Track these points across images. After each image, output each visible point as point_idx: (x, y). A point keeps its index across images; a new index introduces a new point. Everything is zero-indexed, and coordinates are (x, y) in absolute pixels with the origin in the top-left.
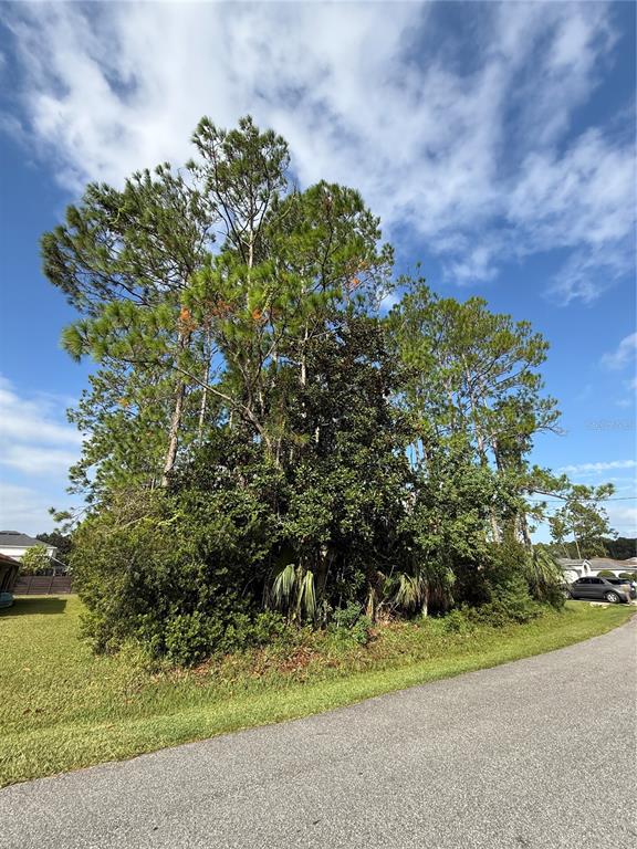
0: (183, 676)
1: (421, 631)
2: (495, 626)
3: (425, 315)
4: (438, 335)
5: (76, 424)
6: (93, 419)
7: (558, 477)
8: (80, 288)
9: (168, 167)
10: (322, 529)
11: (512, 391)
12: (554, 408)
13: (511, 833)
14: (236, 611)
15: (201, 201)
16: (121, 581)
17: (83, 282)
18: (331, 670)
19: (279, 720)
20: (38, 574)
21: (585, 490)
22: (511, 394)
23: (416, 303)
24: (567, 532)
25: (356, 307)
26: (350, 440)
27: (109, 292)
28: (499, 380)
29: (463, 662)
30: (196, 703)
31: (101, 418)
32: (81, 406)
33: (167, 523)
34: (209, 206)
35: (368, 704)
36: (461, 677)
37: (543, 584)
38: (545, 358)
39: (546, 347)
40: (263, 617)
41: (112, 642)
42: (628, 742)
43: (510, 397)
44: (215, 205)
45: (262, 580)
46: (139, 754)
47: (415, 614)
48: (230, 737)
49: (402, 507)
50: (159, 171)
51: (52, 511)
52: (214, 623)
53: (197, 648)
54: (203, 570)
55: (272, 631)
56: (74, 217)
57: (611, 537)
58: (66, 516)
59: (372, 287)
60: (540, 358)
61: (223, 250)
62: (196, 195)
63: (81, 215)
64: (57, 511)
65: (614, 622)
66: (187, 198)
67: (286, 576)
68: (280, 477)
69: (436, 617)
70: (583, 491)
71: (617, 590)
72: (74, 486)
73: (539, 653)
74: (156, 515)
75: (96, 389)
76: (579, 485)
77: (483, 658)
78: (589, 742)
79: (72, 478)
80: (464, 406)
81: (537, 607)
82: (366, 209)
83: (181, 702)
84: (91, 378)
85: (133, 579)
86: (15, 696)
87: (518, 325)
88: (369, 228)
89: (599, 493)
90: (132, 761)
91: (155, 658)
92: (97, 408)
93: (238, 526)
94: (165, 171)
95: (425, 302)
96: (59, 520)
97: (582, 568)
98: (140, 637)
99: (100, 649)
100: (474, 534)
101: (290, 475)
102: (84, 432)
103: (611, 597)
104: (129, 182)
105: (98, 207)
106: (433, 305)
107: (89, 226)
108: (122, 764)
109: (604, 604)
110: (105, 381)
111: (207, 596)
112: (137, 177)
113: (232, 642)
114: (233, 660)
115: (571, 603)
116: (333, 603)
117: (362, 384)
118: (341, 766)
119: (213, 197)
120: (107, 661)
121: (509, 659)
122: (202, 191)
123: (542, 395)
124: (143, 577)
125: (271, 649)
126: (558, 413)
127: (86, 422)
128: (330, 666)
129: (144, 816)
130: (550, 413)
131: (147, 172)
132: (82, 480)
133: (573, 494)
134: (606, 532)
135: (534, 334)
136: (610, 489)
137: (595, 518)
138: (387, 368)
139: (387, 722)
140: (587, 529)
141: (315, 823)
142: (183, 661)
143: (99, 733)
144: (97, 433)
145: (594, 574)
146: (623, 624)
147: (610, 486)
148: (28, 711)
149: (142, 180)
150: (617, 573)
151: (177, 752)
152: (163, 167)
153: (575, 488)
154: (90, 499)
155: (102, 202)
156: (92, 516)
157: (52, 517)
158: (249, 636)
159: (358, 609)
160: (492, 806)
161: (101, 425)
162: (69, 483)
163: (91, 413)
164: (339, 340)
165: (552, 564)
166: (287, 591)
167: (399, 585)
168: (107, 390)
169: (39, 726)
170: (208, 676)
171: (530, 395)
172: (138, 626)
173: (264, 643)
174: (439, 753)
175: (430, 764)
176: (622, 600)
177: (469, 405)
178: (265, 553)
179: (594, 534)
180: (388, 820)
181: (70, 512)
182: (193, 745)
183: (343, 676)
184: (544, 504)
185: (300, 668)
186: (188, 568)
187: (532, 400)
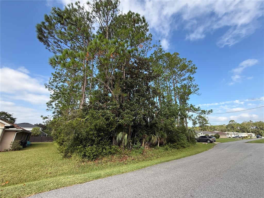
0: (91, 163)
1: (157, 150)
2: (178, 149)
3: (160, 57)
4: (165, 64)
5: (48, 89)
6: (54, 87)
7: (197, 107)
8: (50, 43)
9: (79, 2)
10: (131, 122)
11: (185, 82)
12: (197, 87)
13: (189, 195)
14: (106, 145)
15: (90, 15)
16: (72, 136)
17: (50, 41)
18: (133, 161)
19: (123, 173)
20: (37, 136)
21: (205, 111)
22: (185, 83)
23: (158, 53)
24: (197, 124)
25: (141, 54)
26: (139, 96)
27: (59, 45)
28: (182, 78)
29: (170, 158)
30: (97, 170)
31: (56, 87)
32: (50, 83)
33: (84, 120)
34: (93, 17)
35: (146, 168)
36: (170, 162)
37: (191, 138)
38: (196, 72)
39: (196, 68)
40: (114, 147)
41: (69, 154)
42: (215, 175)
43: (184, 84)
44: (95, 17)
45: (113, 136)
46: (86, 182)
47: (155, 146)
48: (110, 177)
49: (153, 115)
50: (76, 4)
51: (42, 116)
52: (99, 149)
53: (95, 155)
54: (96, 133)
55: (116, 151)
56: (47, 19)
57: (209, 125)
58: (46, 118)
59: (144, 47)
60: (194, 72)
61: (97, 33)
62: (88, 13)
63: (50, 18)
64: (43, 117)
65: (209, 148)
66: (86, 14)
67: (120, 135)
68: (118, 106)
69: (161, 146)
70: (204, 112)
71: (211, 140)
72: (49, 109)
73: (190, 156)
74: (80, 117)
75: (54, 78)
76: (203, 110)
77: (175, 157)
78: (206, 175)
79: (48, 106)
80: (171, 86)
81: (189, 144)
82: (146, 22)
83: (92, 170)
84: (52, 74)
85: (75, 136)
86: (42, 169)
87: (188, 62)
88: (145, 28)
89: (208, 112)
90: (84, 184)
91: (83, 158)
92: (55, 84)
93: (107, 121)
94: (78, 4)
95: (161, 53)
96: (44, 119)
97: (201, 134)
98: (78, 153)
99: (65, 156)
100: (173, 123)
101: (121, 106)
102: (50, 91)
103: (209, 141)
104: (66, 7)
105: (56, 15)
106: (163, 54)
107: (52, 22)
108: (82, 184)
109: (207, 143)
110: (57, 75)
111: (97, 141)
112: (69, 6)
113: (105, 154)
114: (105, 159)
115: (198, 143)
116: (133, 143)
117: (142, 78)
118: (143, 183)
119: (94, 14)
120: (68, 160)
121: (183, 157)
122: (91, 12)
123: (194, 83)
124: (78, 135)
125: (116, 155)
126: (198, 89)
127: (51, 88)
128: (133, 160)
129: (93, 195)
130: (196, 89)
131: (72, 4)
132: (51, 107)
133: (201, 112)
134: (208, 124)
135: (193, 65)
136: (211, 111)
137: (205, 120)
138: (150, 74)
139: (153, 173)
140: (203, 123)
141: (139, 195)
142: (91, 159)
143: (71, 178)
144: (55, 92)
145: (204, 135)
146: (212, 148)
147: (212, 110)
148: (47, 173)
149: (71, 7)
150: (210, 135)
151: (96, 181)
152: (78, 3)
153: (202, 111)
154: (54, 113)
155: (58, 14)
156: (54, 118)
157: (42, 118)
158: (109, 152)
159: (140, 144)
160: (184, 189)
161: (56, 89)
162: (47, 108)
163: (53, 85)
164: (135, 64)
165: (193, 132)
166: (120, 139)
167: (152, 138)
168: (58, 78)
169: (51, 177)
170: (98, 163)
171: (190, 83)
172: (77, 149)
173: (114, 154)
174: (168, 179)
175: (166, 181)
176: (211, 142)
177: (172, 86)
178: (114, 128)
179: (204, 124)
180: (158, 193)
181: (47, 117)
182: (100, 179)
183: (137, 162)
184: (192, 116)
185: (125, 160)
186: (91, 133)
187: (191, 85)
